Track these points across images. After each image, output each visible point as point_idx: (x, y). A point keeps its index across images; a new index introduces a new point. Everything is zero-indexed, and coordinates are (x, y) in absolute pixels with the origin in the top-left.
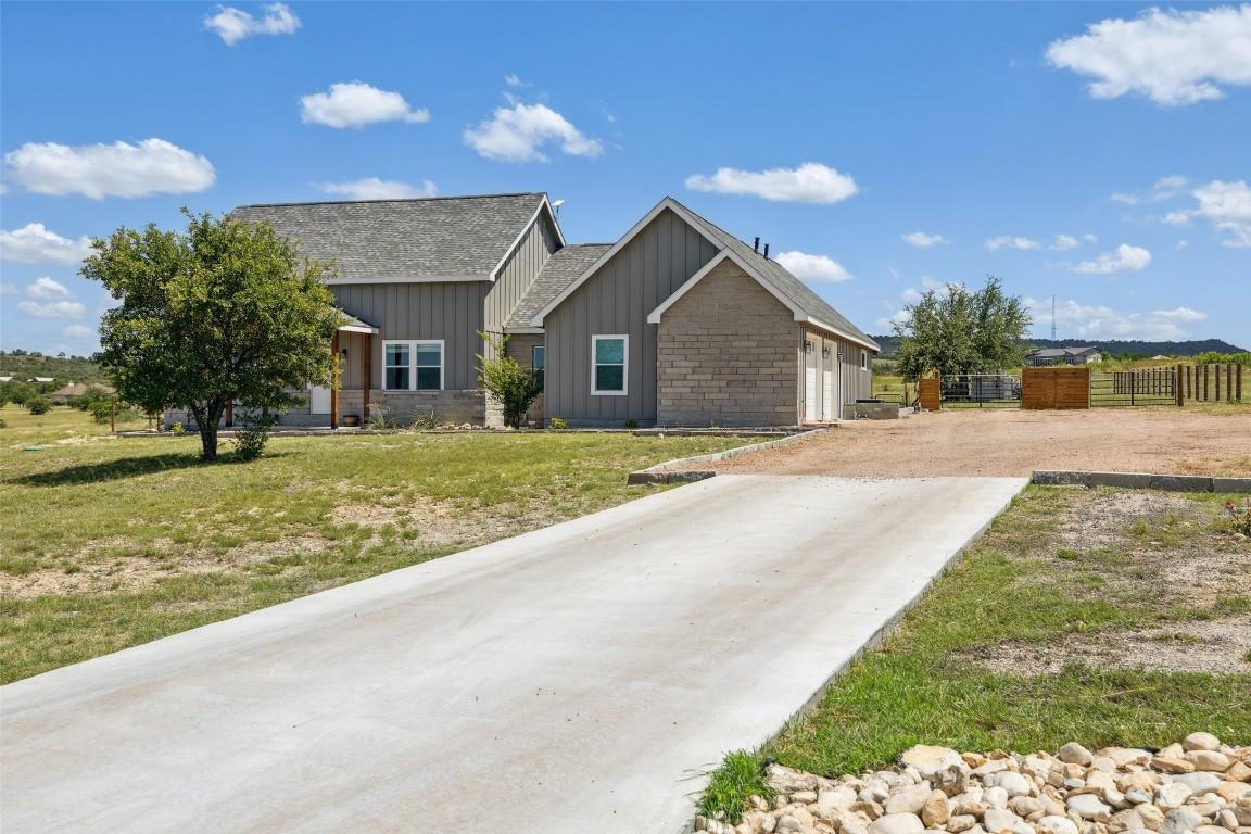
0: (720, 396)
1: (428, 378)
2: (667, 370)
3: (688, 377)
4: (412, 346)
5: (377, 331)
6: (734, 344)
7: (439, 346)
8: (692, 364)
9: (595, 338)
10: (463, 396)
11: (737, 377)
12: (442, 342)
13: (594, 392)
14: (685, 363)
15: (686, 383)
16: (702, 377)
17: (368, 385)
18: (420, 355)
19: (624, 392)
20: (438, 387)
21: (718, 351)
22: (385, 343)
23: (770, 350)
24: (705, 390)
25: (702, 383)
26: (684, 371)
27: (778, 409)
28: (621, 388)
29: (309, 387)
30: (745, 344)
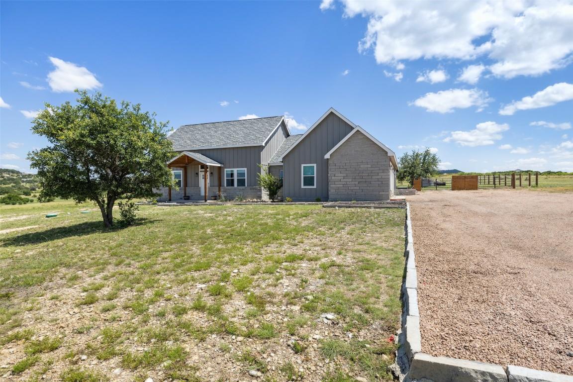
0: (355, 188)
1: (241, 182)
2: (333, 178)
3: (342, 180)
4: (235, 171)
5: (223, 166)
6: (362, 166)
7: (245, 170)
8: (343, 175)
9: (303, 165)
10: (253, 189)
11: (363, 180)
12: (246, 169)
13: (303, 187)
14: (340, 175)
15: (340, 183)
16: (348, 180)
17: (220, 185)
18: (238, 173)
19: (315, 187)
20: (245, 186)
21: (354, 169)
22: (225, 170)
23: (376, 169)
24: (348, 186)
25: (348, 183)
26: (340, 178)
27: (380, 193)
28: (313, 185)
29: (200, 186)
30: (366, 166)
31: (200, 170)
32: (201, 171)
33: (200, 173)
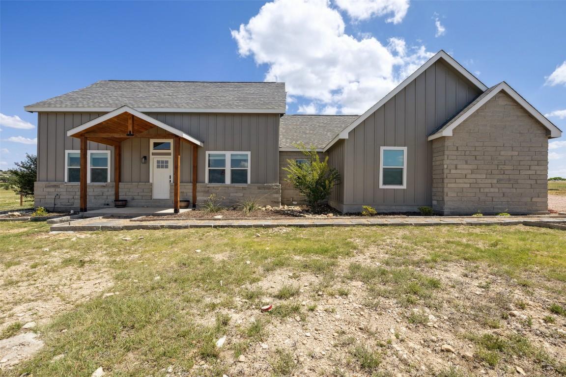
0: (492, 190)
1: (239, 176)
2: (453, 171)
3: (468, 176)
4: (228, 155)
5: (202, 145)
6: (502, 153)
7: (247, 155)
8: (470, 167)
9: (382, 148)
10: (264, 188)
11: (505, 177)
12: (249, 153)
13: (381, 186)
14: (466, 166)
15: (466, 181)
16: (478, 176)
17: (195, 181)
18: (232, 161)
19: (404, 187)
20: (246, 182)
21: (490, 158)
22: (207, 153)
23: (527, 158)
24: (481, 186)
25: (479, 181)
26: (464, 172)
27: (534, 200)
28: (401, 183)
29: (151, 181)
30: (510, 153)
31: (152, 150)
32: (153, 154)
33: (151, 157)
